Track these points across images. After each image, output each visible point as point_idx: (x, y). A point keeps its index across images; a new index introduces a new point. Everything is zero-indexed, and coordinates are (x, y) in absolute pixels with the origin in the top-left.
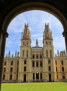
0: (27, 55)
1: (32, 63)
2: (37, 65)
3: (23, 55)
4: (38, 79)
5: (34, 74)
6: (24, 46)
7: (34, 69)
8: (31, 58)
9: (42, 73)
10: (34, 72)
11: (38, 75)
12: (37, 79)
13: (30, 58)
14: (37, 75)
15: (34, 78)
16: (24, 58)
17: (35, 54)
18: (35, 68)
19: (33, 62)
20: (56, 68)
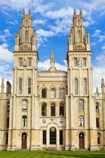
0: (29, 89)
1: (41, 107)
2: (53, 114)
3: (18, 88)
4: (55, 143)
5: (45, 132)
6: (22, 68)
7: (44, 122)
8: (39, 97)
9: (64, 132)
10: (45, 129)
11: (55, 136)
12: (51, 143)
13: (36, 95)
14: (53, 134)
15: (44, 142)
16: (22, 95)
17: (48, 86)
18: (48, 120)
19: (44, 106)
20: (97, 120)
